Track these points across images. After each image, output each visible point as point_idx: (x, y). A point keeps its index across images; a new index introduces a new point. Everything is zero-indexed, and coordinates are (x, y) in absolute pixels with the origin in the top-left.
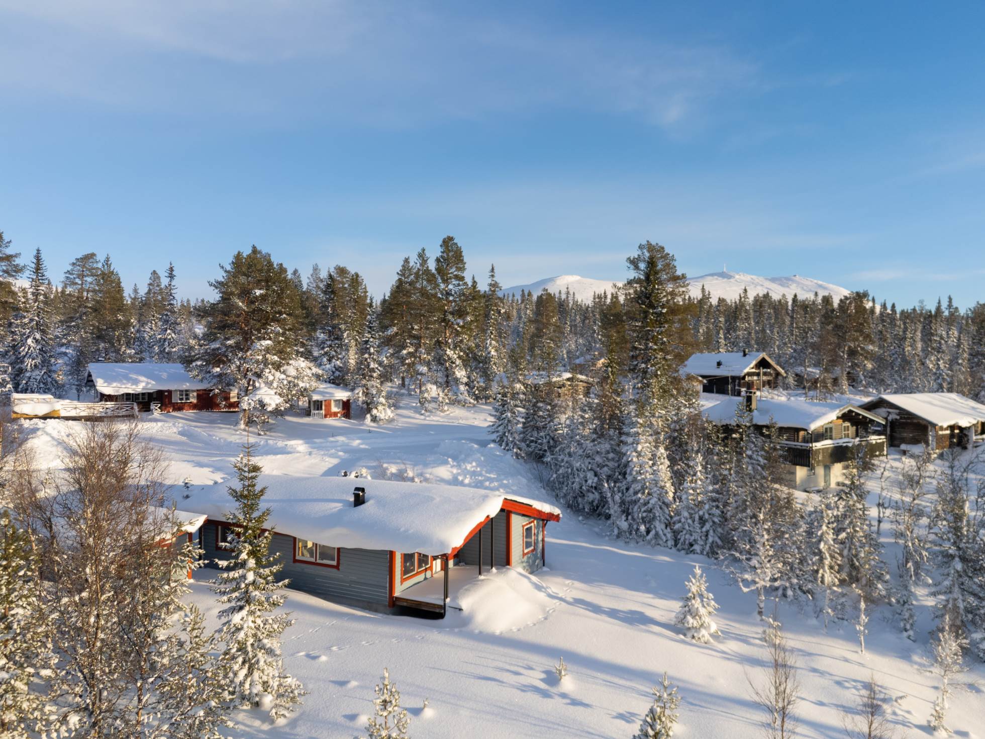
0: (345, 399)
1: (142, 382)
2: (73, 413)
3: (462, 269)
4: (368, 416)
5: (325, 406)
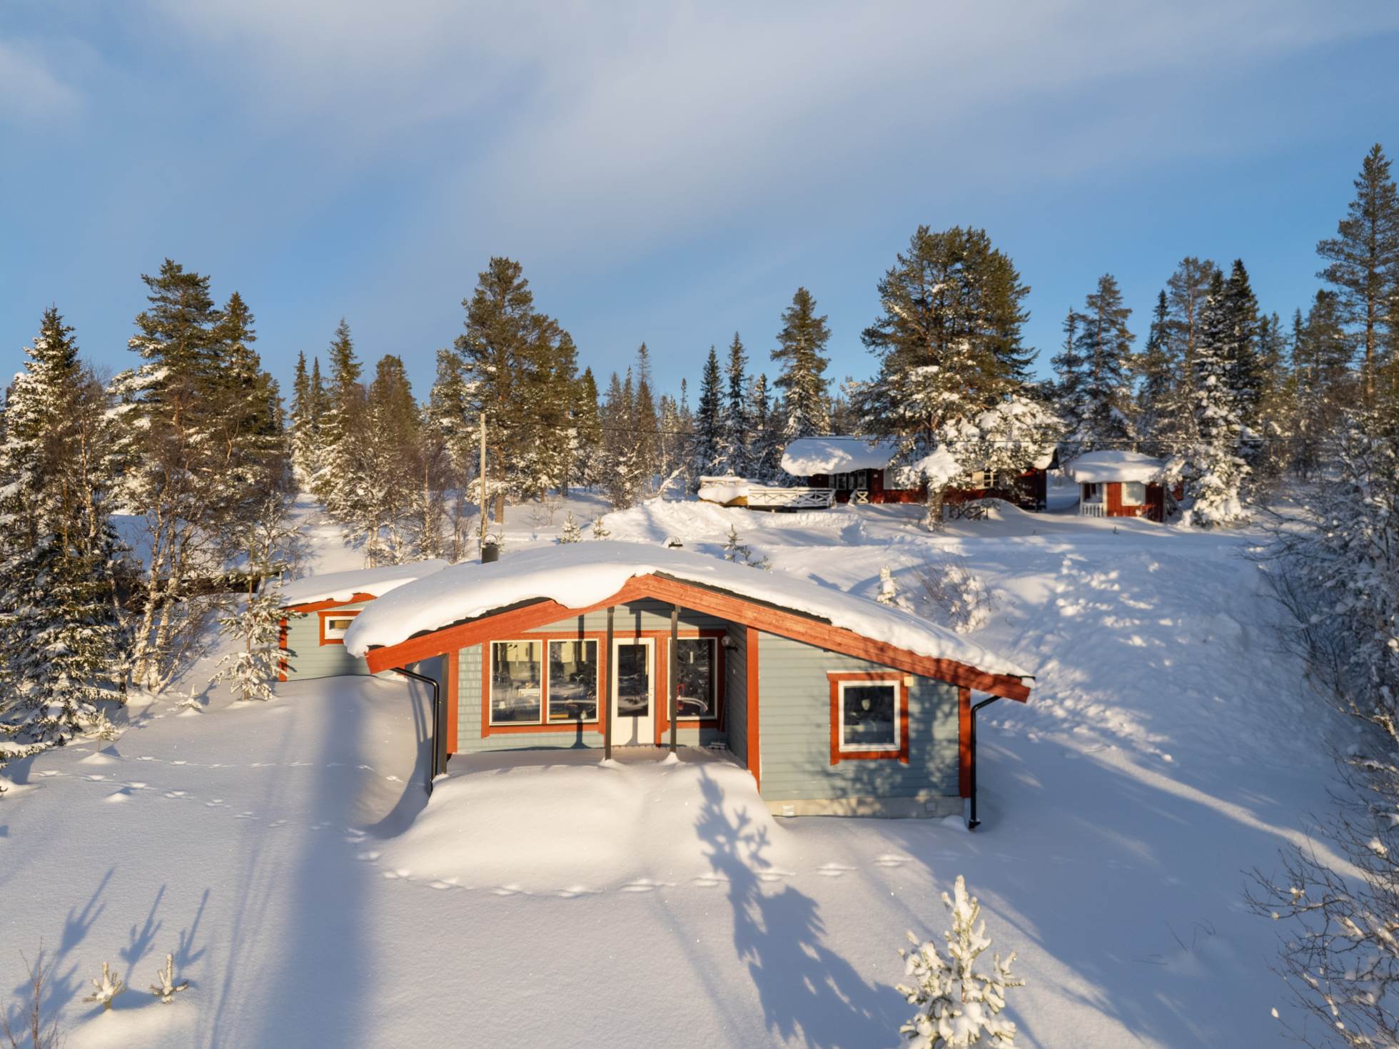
5: (1109, 494)
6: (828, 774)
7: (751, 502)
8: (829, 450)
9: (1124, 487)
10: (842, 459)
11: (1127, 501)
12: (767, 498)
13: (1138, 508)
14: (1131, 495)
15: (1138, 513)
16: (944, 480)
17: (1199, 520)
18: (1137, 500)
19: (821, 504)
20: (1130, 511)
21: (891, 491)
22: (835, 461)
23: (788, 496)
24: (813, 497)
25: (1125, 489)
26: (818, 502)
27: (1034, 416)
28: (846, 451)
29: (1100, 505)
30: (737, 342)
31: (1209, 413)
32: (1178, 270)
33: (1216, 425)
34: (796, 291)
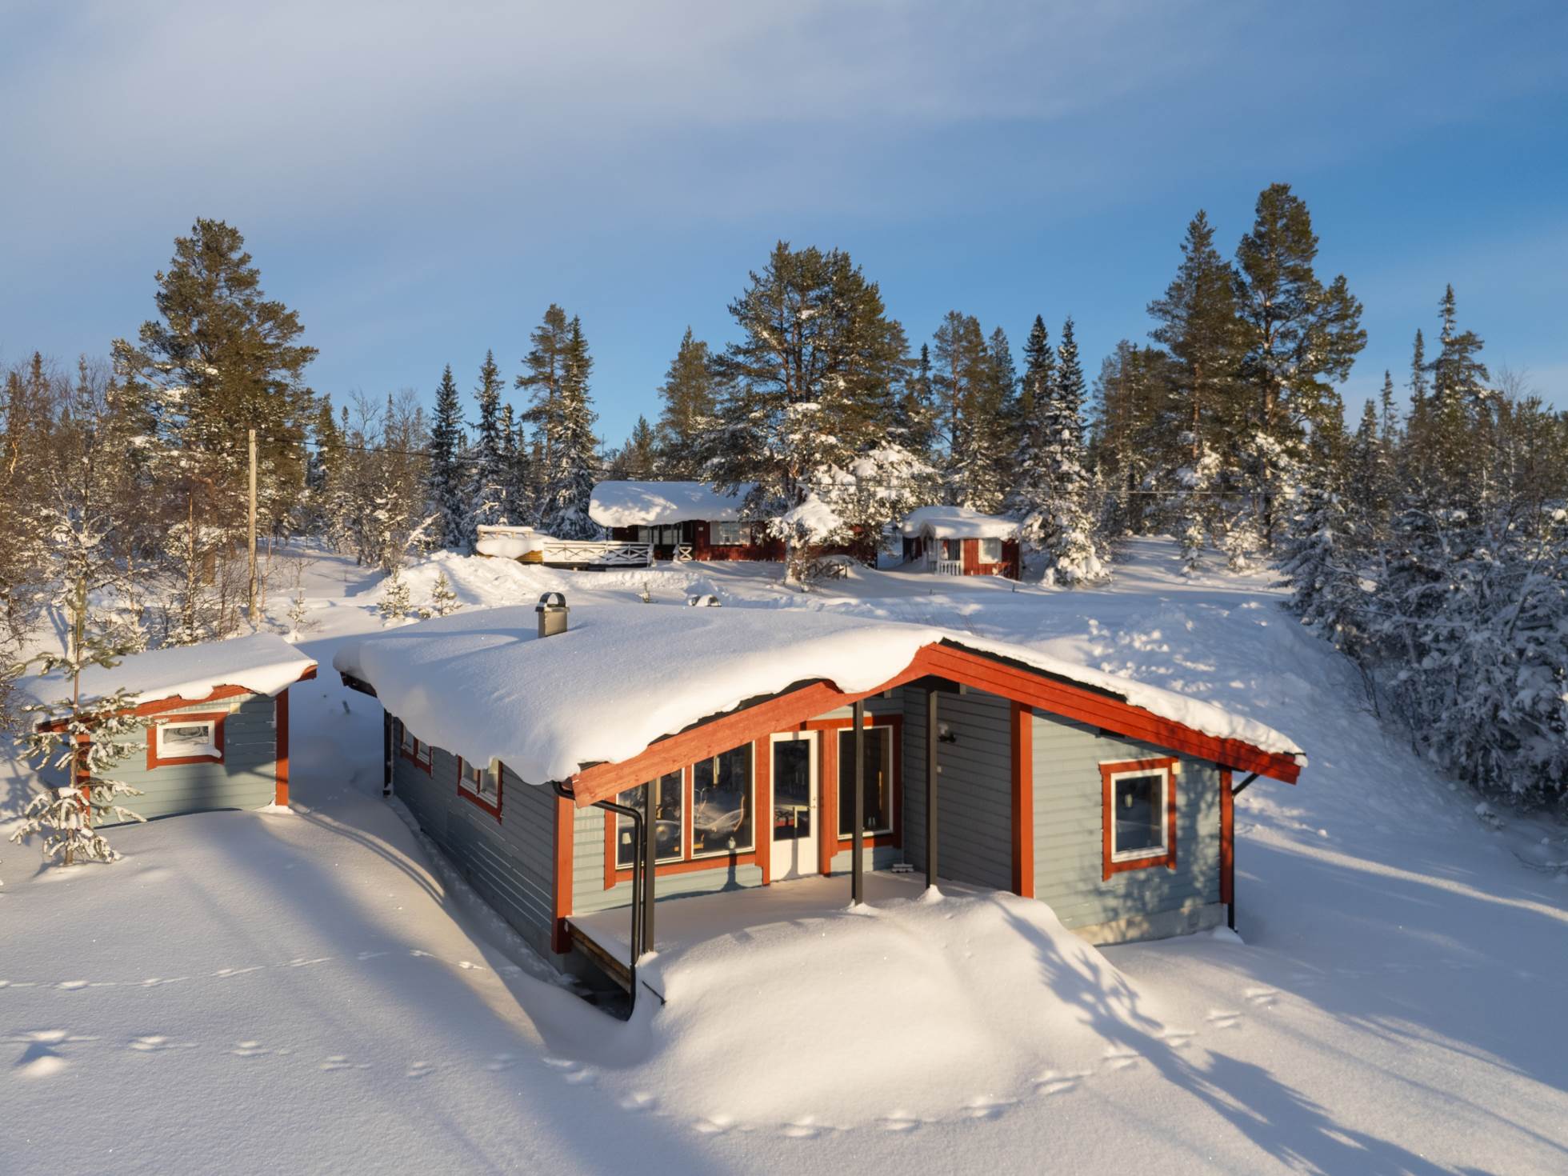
0: (1005, 538)
1: (657, 505)
2: (561, 558)
3: (1308, 253)
4: (1050, 572)
5: (966, 551)
6: (1100, 893)
7: (547, 557)
8: (647, 497)
9: (981, 544)
10: (665, 508)
11: (984, 558)
12: (568, 554)
13: (994, 566)
14: (988, 551)
15: (995, 571)
16: (824, 533)
17: (1062, 578)
18: (994, 558)
19: (636, 561)
20: (987, 569)
21: (719, 546)
22: (658, 510)
23: (592, 551)
24: (626, 553)
25: (981, 546)
26: (633, 559)
27: (910, 464)
28: (668, 499)
29: (958, 563)
30: (489, 363)
31: (1065, 467)
32: (944, 323)
33: (1071, 481)
34: (548, 308)
